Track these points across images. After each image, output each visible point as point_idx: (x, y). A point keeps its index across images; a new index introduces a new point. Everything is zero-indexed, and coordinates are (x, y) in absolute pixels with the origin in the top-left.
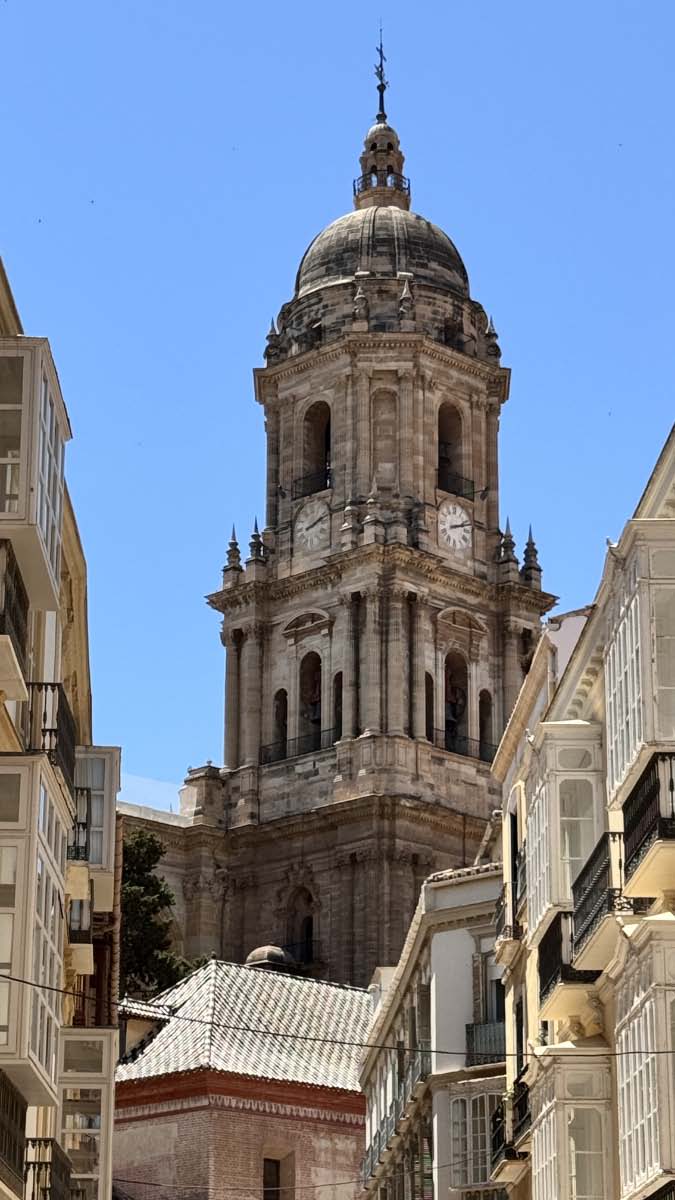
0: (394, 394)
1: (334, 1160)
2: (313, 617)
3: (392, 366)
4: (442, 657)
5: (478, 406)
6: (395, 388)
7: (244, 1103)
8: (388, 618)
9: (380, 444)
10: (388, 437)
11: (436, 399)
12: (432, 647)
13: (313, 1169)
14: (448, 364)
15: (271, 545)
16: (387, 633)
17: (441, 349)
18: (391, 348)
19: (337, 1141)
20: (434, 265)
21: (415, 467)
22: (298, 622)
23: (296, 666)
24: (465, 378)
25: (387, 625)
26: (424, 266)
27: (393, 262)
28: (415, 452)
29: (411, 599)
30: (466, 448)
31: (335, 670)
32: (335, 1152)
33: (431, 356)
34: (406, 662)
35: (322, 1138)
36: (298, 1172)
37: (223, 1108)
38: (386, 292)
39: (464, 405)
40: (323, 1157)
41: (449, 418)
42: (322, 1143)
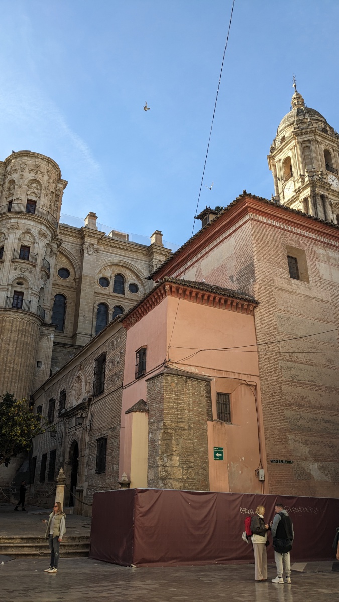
0: (309, 147)
1: (329, 261)
3: (308, 139)
4: (335, 216)
5: (336, 151)
6: (309, 145)
7: (271, 222)
8: (316, 202)
9: (307, 161)
10: (309, 159)
11: (323, 148)
12: (331, 212)
13: (317, 262)
14: (325, 139)
15: (277, 199)
16: (316, 206)
17: (322, 133)
18: (307, 134)
19: (329, 252)
20: (317, 116)
21: (319, 164)
24: (330, 143)
25: (316, 204)
26: (314, 117)
27: (304, 117)
28: (318, 161)
29: (323, 197)
30: (334, 162)
32: (329, 257)
33: (320, 136)
34: (324, 215)
35: (321, 248)
36: (308, 261)
37: (258, 221)
38: (303, 122)
39: (332, 151)
40: (322, 258)
41: (327, 153)
42: (320, 251)
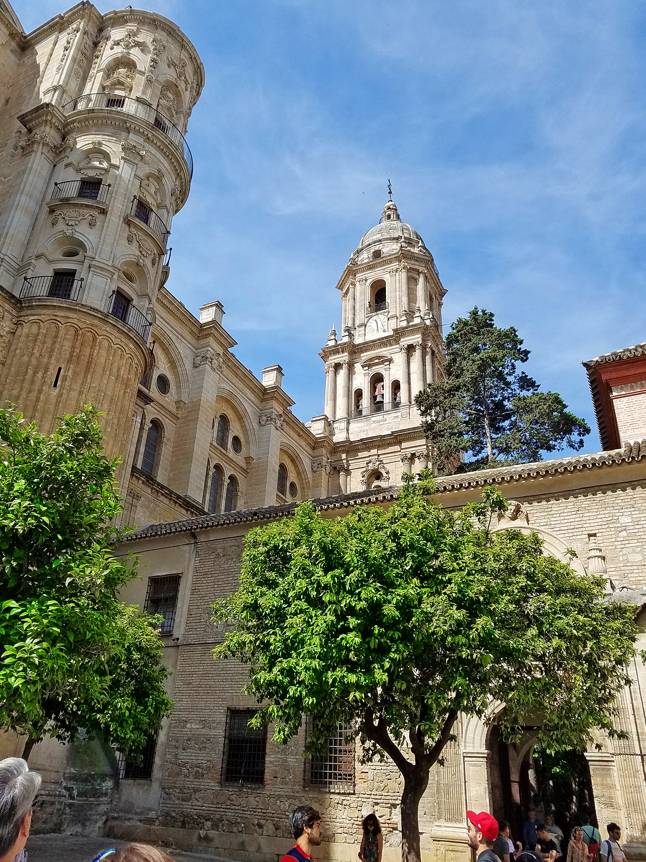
0: (416, 279)
2: (379, 357)
5: (437, 300)
8: (426, 356)
9: (410, 296)
11: (429, 288)
14: (432, 278)
16: (425, 362)
22: (371, 359)
23: (368, 379)
25: (425, 359)
27: (411, 236)
31: (393, 378)
33: (428, 270)
34: (432, 377)
